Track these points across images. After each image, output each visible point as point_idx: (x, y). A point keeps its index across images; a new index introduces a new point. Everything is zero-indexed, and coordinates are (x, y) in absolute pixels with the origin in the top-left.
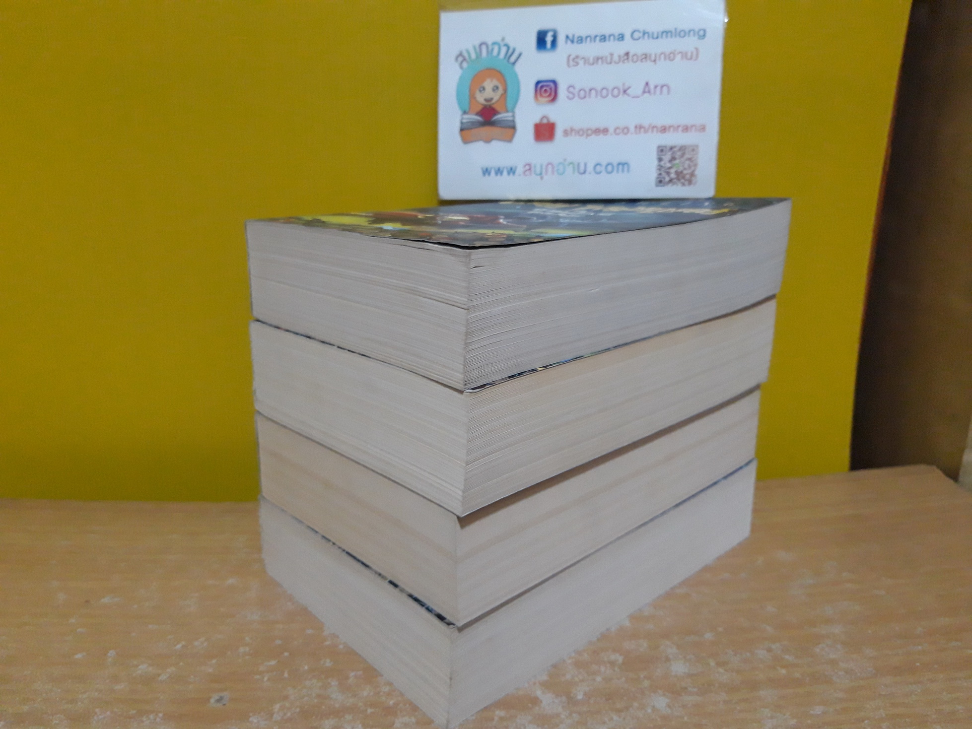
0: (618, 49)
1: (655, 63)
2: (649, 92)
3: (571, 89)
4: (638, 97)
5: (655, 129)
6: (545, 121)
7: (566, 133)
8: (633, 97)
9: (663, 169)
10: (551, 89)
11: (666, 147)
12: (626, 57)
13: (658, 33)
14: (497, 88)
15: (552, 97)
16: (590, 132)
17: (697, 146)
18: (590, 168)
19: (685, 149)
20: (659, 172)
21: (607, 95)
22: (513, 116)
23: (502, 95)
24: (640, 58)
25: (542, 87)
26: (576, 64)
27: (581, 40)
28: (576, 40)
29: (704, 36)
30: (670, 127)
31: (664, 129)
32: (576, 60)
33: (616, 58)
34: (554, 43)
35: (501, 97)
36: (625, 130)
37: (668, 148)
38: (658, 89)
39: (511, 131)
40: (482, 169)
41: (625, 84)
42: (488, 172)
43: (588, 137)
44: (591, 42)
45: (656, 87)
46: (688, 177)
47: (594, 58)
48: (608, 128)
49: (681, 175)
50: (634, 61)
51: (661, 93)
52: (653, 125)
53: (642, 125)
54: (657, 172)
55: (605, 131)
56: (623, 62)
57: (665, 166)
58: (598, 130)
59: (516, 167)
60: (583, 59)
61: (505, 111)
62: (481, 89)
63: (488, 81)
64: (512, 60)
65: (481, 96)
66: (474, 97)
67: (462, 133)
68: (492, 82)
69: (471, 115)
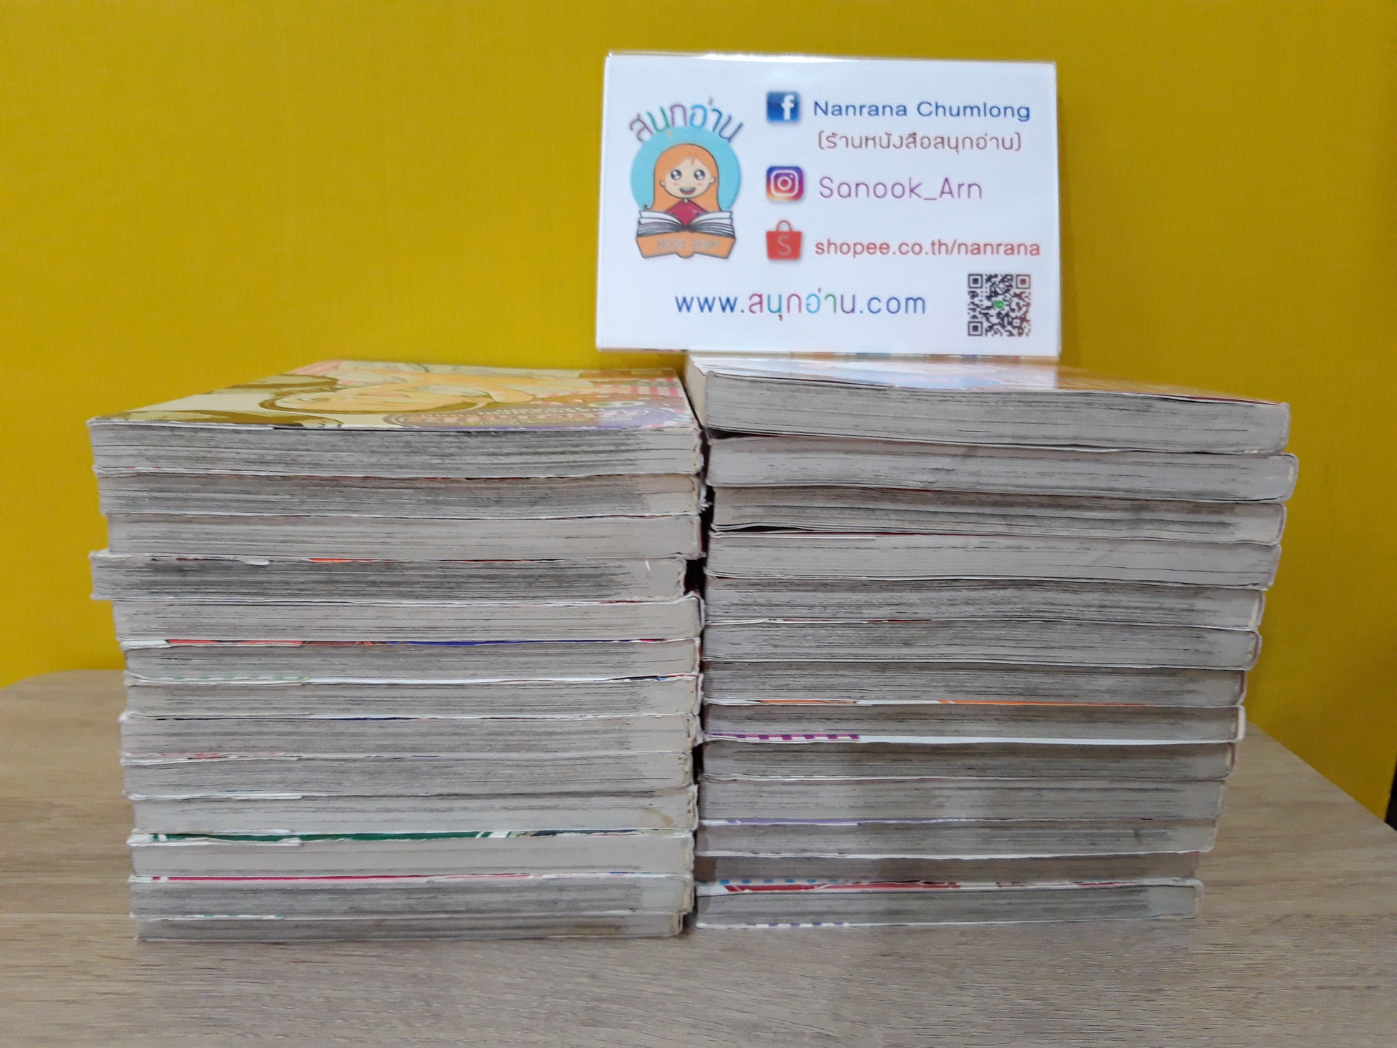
0: (899, 127)
1: (958, 151)
2: (951, 193)
3: (826, 182)
4: (934, 199)
5: (963, 247)
6: (785, 228)
7: (820, 248)
8: (925, 199)
9: (978, 309)
10: (793, 180)
11: (981, 275)
12: (911, 140)
13: (959, 108)
14: (703, 173)
15: (793, 194)
16: (859, 248)
17: (1029, 276)
18: (861, 304)
19: (1012, 280)
20: (973, 314)
21: (885, 194)
22: (731, 218)
23: (711, 185)
24: (933, 143)
25: (777, 177)
26: (833, 145)
27: (838, 110)
28: (830, 110)
29: (1028, 116)
30: (985, 245)
31: (977, 249)
32: (830, 139)
33: (895, 140)
34: (795, 112)
35: (708, 188)
36: (917, 248)
37: (985, 277)
38: (965, 189)
39: (730, 240)
40: (677, 299)
41: (910, 179)
42: (687, 304)
43: (857, 255)
44: (855, 114)
45: (960, 186)
46: (1016, 323)
47: (861, 138)
48: (890, 245)
49: (1006, 318)
50: (924, 145)
51: (969, 196)
52: (959, 241)
53: (942, 242)
54: (969, 313)
55: (884, 248)
56: (907, 147)
57: (982, 305)
58: (872, 246)
59: (736, 299)
60: (844, 139)
61: (717, 209)
62: (675, 173)
63: (687, 162)
64: (727, 133)
65: (675, 184)
66: (662, 184)
67: (639, 239)
68: (693, 163)
69: (655, 212)
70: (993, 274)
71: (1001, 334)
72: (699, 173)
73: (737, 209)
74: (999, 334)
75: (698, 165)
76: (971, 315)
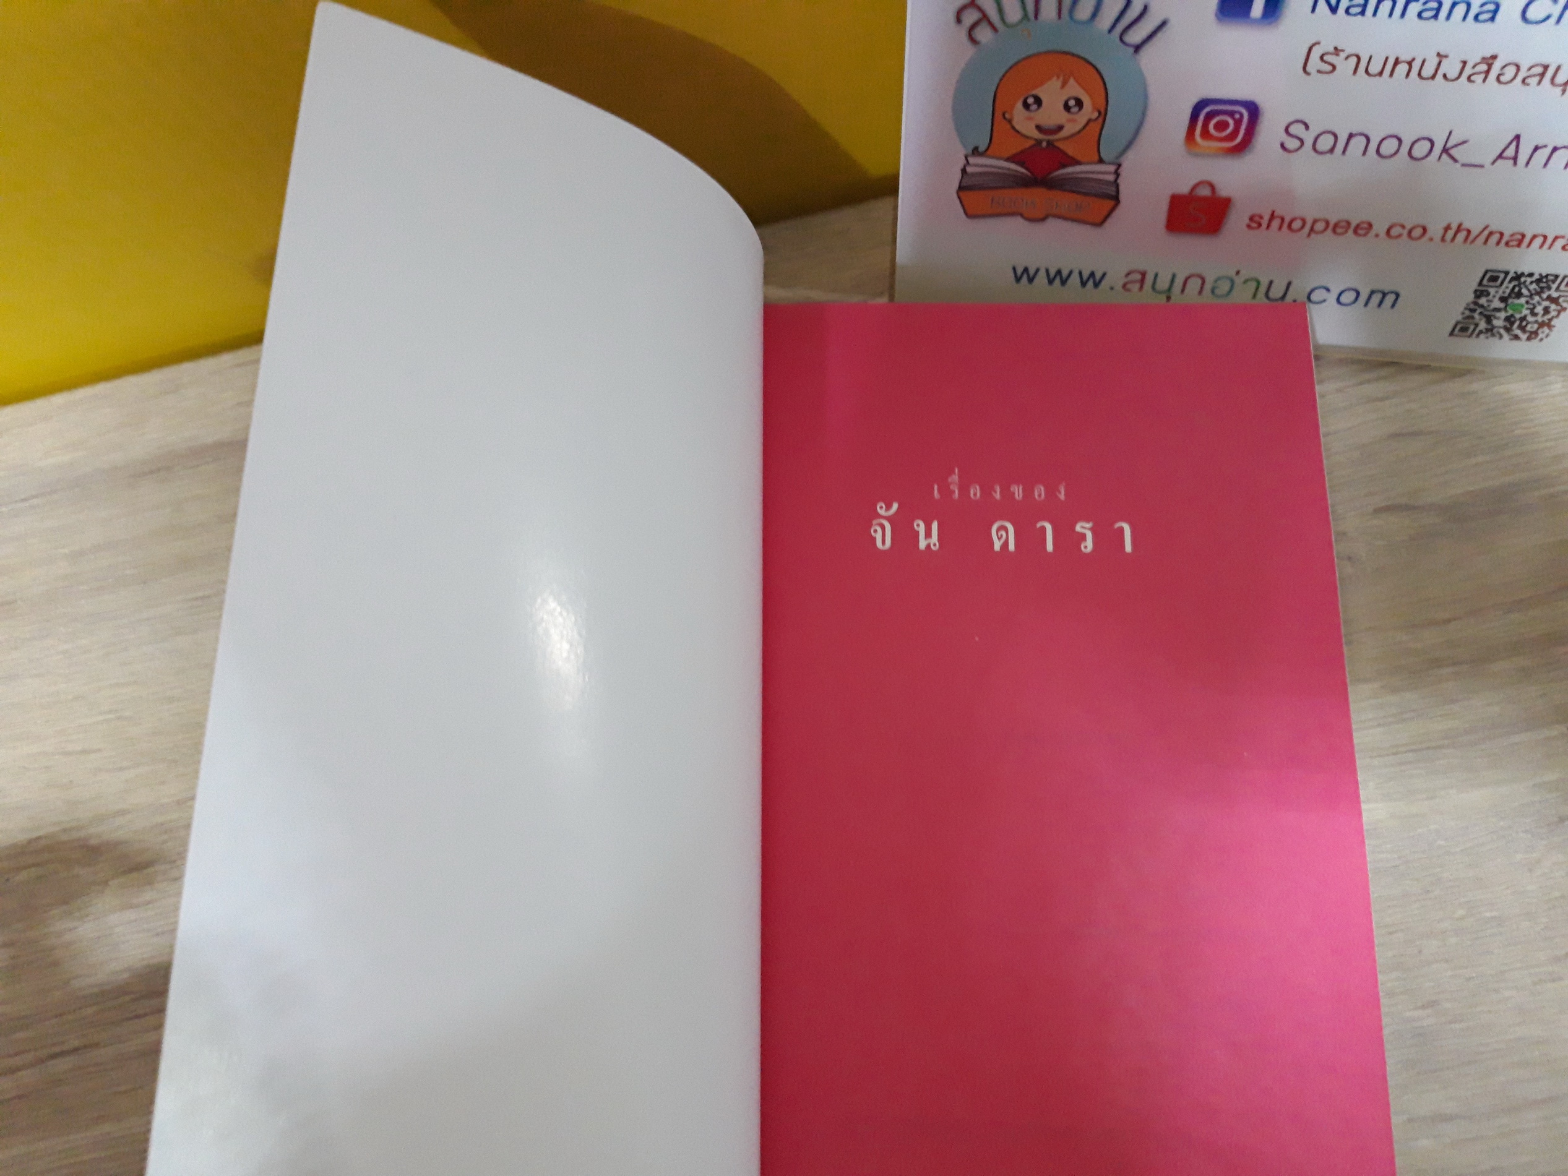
0: (1468, 43)
1: (1563, 92)
2: (1515, 159)
3: (1297, 129)
4: (1482, 166)
5: (1496, 237)
6: (1205, 192)
7: (1255, 222)
8: (1463, 165)
9: (1479, 310)
10: (1238, 123)
11: (1507, 273)
12: (1484, 67)
14: (1079, 103)
15: (1235, 141)
16: (1320, 226)
18: (1298, 292)
19: (1554, 282)
20: (1467, 313)
22: (1117, 174)
23: (1089, 121)
24: (1523, 74)
25: (1213, 114)
26: (1329, 68)
27: (1360, 6)
28: (1344, 3)
30: (1534, 237)
31: (1517, 241)
32: (1325, 58)
33: (1451, 67)
34: (1274, 4)
35: (1084, 128)
36: (1417, 232)
37: (1511, 276)
38: (1543, 154)
39: (1109, 203)
40: (1014, 269)
41: (1450, 133)
42: (1028, 275)
43: (1313, 235)
44: (1391, 15)
45: (1536, 148)
46: (1532, 327)
47: (1387, 59)
48: (1373, 223)
49: (1517, 323)
50: (1502, 79)
51: (1546, 165)
52: (1493, 228)
53: (1466, 225)
54: (1463, 313)
55: (1363, 229)
56: (1469, 79)
57: (1489, 306)
58: (1343, 224)
59: (1104, 275)
60: (1354, 60)
61: (1096, 158)
62: (1031, 100)
63: (1055, 83)
64: (1136, 36)
65: (1030, 119)
66: (1007, 116)
67: (961, 194)
68: (1064, 85)
69: (993, 157)
70: (1526, 274)
71: (1501, 337)
72: (1072, 103)
73: (1129, 161)
74: (1498, 336)
75: (1074, 89)
76: (1465, 315)
